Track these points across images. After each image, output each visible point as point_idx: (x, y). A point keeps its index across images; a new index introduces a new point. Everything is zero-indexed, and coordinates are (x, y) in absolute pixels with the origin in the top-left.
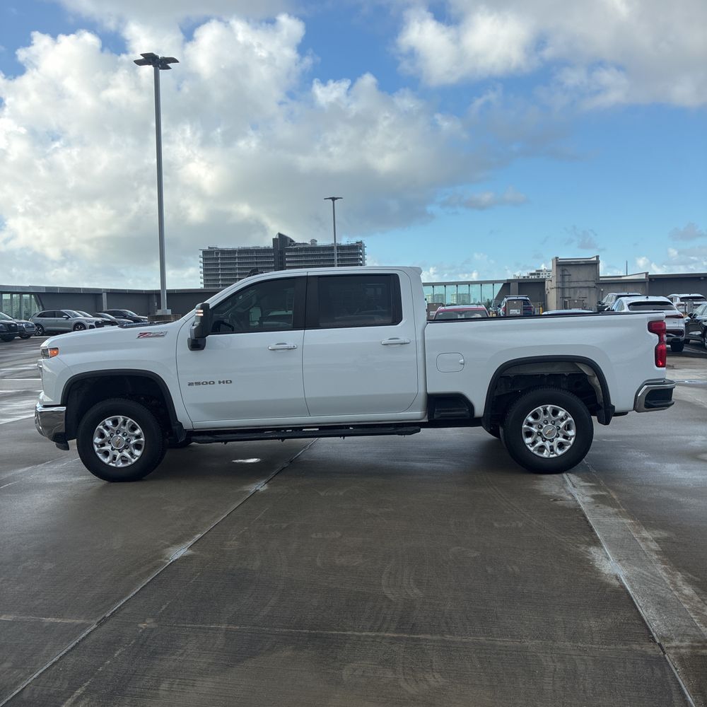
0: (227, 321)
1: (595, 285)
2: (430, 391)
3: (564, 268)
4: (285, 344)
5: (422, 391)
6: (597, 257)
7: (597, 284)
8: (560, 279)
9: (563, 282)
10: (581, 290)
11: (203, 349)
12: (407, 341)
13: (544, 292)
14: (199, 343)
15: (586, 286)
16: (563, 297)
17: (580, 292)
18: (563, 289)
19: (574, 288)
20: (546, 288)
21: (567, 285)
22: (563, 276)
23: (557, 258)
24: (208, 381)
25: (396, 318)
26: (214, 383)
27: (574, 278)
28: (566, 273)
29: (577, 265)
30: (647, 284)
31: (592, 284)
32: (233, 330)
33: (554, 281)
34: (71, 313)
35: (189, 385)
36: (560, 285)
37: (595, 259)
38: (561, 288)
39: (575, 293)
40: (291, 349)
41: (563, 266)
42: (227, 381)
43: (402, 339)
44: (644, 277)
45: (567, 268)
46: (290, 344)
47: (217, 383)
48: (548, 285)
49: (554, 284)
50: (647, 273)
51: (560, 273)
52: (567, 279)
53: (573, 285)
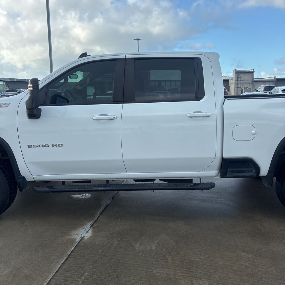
0: (63, 95)
1: (251, 82)
2: (225, 156)
3: (238, 74)
4: (106, 115)
5: (219, 155)
6: (254, 69)
7: (253, 81)
8: (236, 79)
9: (238, 80)
10: (246, 84)
11: (39, 118)
12: (209, 114)
13: (229, 84)
14: (35, 113)
15: (248, 82)
16: (238, 87)
17: (245, 85)
18: (238, 83)
19: (242, 83)
20: (229, 83)
21: (239, 82)
22: (238, 78)
23: (236, 70)
24: (44, 145)
25: (199, 95)
26: (48, 146)
27: (242, 79)
28: (239, 76)
29: (244, 73)
30: (275, 82)
31: (250, 82)
32: (68, 102)
33: (234, 80)
34: (20, 90)
35: (28, 147)
36: (236, 82)
37: (252, 70)
38: (237, 83)
39: (243, 85)
40: (111, 119)
41: (238, 73)
42: (59, 145)
43: (204, 113)
44: (273, 79)
45: (240, 74)
46: (111, 115)
47: (51, 146)
48: (230, 82)
49: (234, 81)
50: (275, 77)
51: (237, 76)
52: (239, 79)
53: (242, 82)
